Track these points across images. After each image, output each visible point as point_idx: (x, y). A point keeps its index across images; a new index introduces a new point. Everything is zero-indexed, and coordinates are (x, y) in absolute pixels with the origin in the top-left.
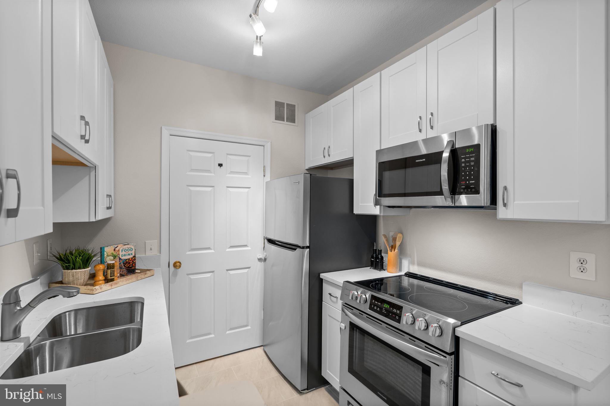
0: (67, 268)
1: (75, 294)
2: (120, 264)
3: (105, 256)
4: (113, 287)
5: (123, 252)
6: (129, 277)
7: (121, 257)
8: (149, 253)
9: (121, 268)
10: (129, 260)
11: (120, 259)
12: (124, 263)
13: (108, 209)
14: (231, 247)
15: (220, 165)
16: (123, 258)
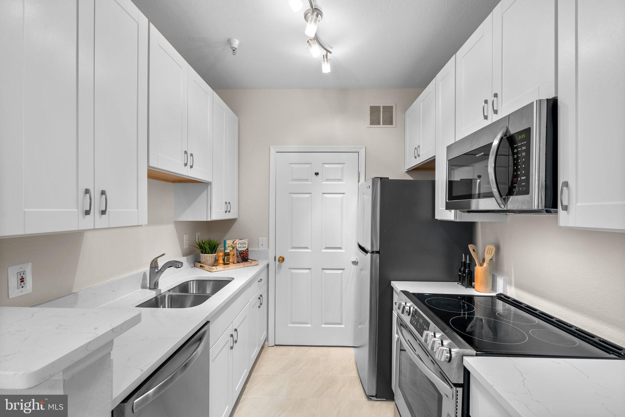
1: (180, 266)
2: (237, 253)
3: (227, 247)
4: (225, 269)
5: (239, 245)
6: (241, 265)
7: (237, 248)
8: (261, 248)
9: (237, 257)
10: (243, 251)
11: (237, 250)
12: (240, 254)
13: (226, 212)
14: (327, 248)
15: (317, 174)
16: (239, 249)
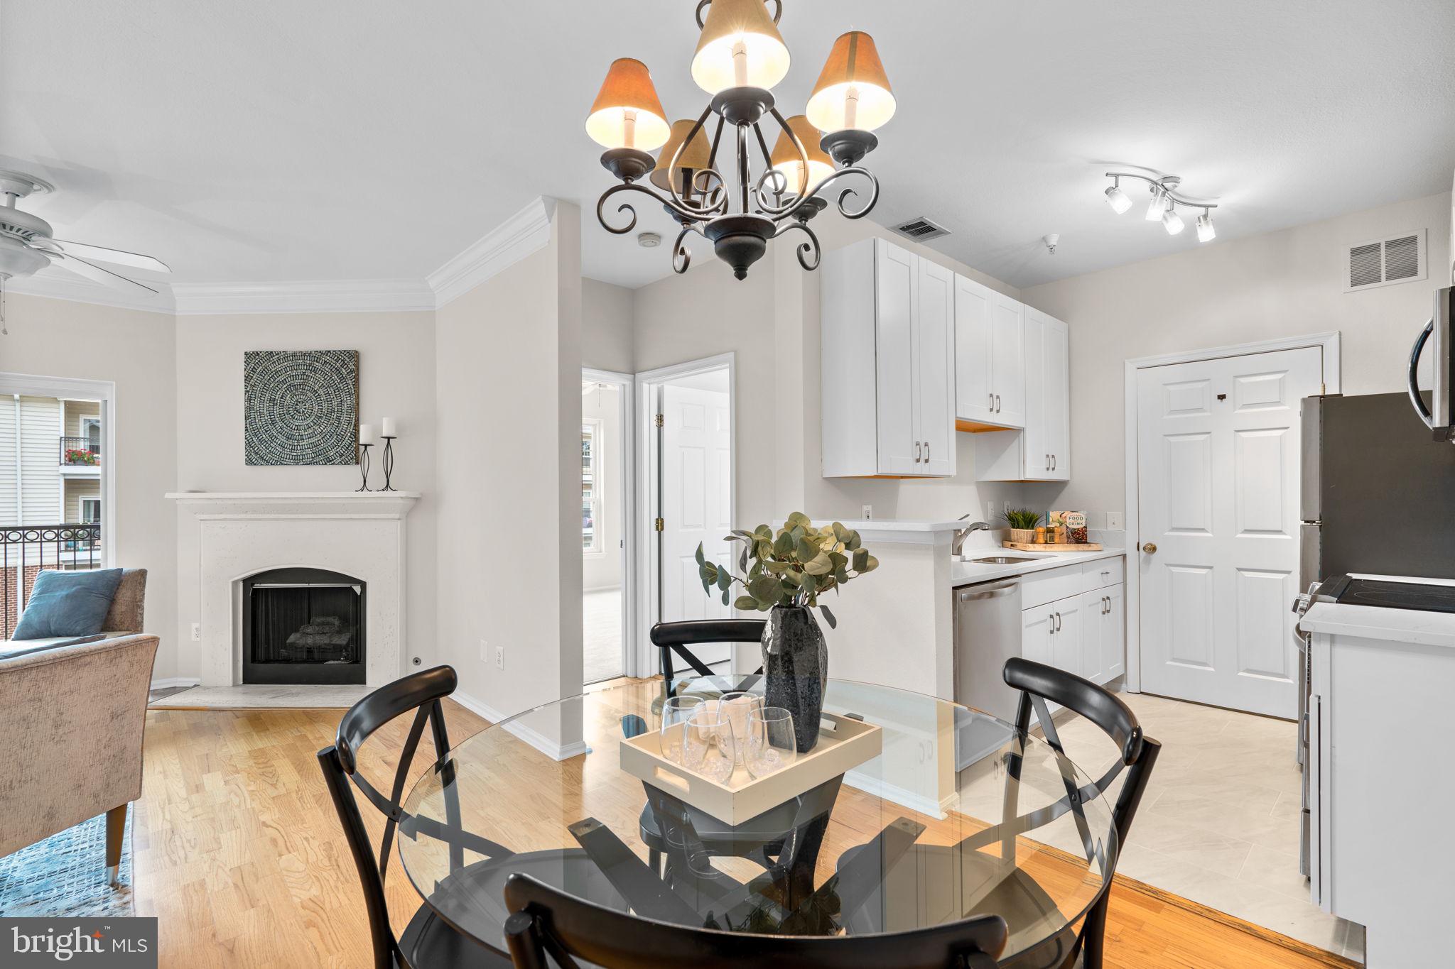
0: (1014, 527)
2: (1068, 532)
3: (1051, 521)
4: (1047, 548)
5: (1071, 520)
6: (1073, 546)
7: (1068, 525)
8: (1110, 528)
9: (1068, 537)
10: (1078, 529)
11: (1067, 527)
12: (1072, 533)
13: (1048, 469)
14: (1247, 531)
15: (1222, 397)
16: (1071, 526)
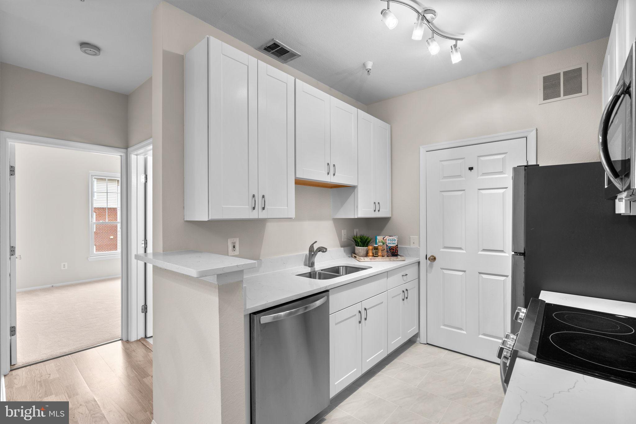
0: (356, 246)
2: (387, 249)
3: (377, 242)
5: (389, 241)
6: (388, 259)
7: (387, 244)
8: (412, 246)
9: (387, 252)
10: (393, 247)
11: (387, 245)
12: (389, 249)
13: (375, 211)
14: (484, 250)
15: (471, 169)
16: (389, 245)
